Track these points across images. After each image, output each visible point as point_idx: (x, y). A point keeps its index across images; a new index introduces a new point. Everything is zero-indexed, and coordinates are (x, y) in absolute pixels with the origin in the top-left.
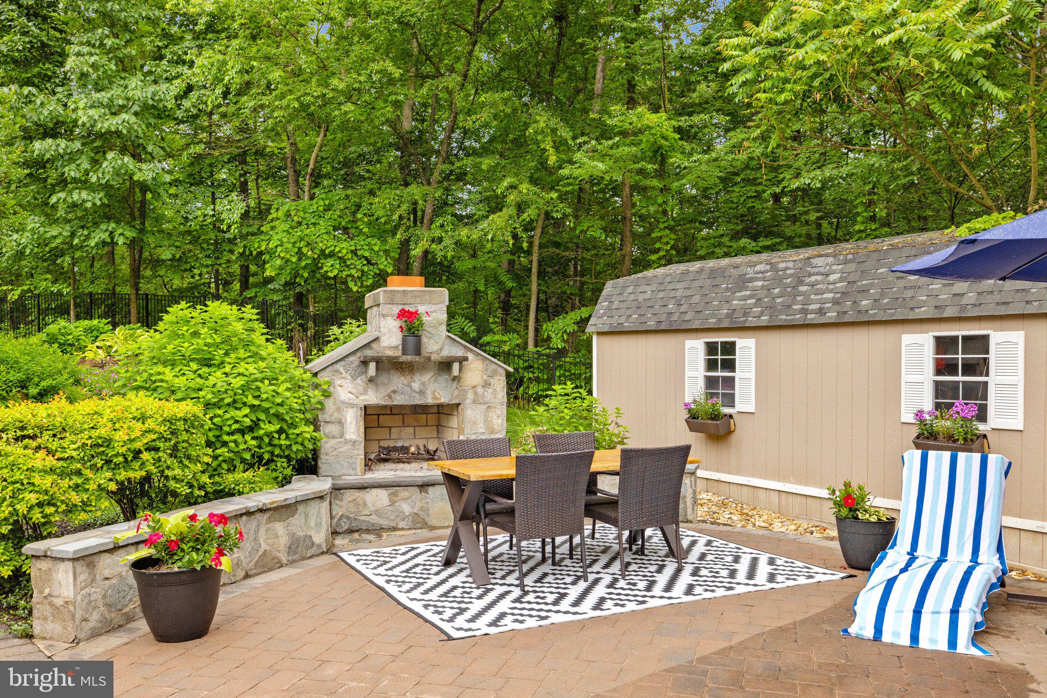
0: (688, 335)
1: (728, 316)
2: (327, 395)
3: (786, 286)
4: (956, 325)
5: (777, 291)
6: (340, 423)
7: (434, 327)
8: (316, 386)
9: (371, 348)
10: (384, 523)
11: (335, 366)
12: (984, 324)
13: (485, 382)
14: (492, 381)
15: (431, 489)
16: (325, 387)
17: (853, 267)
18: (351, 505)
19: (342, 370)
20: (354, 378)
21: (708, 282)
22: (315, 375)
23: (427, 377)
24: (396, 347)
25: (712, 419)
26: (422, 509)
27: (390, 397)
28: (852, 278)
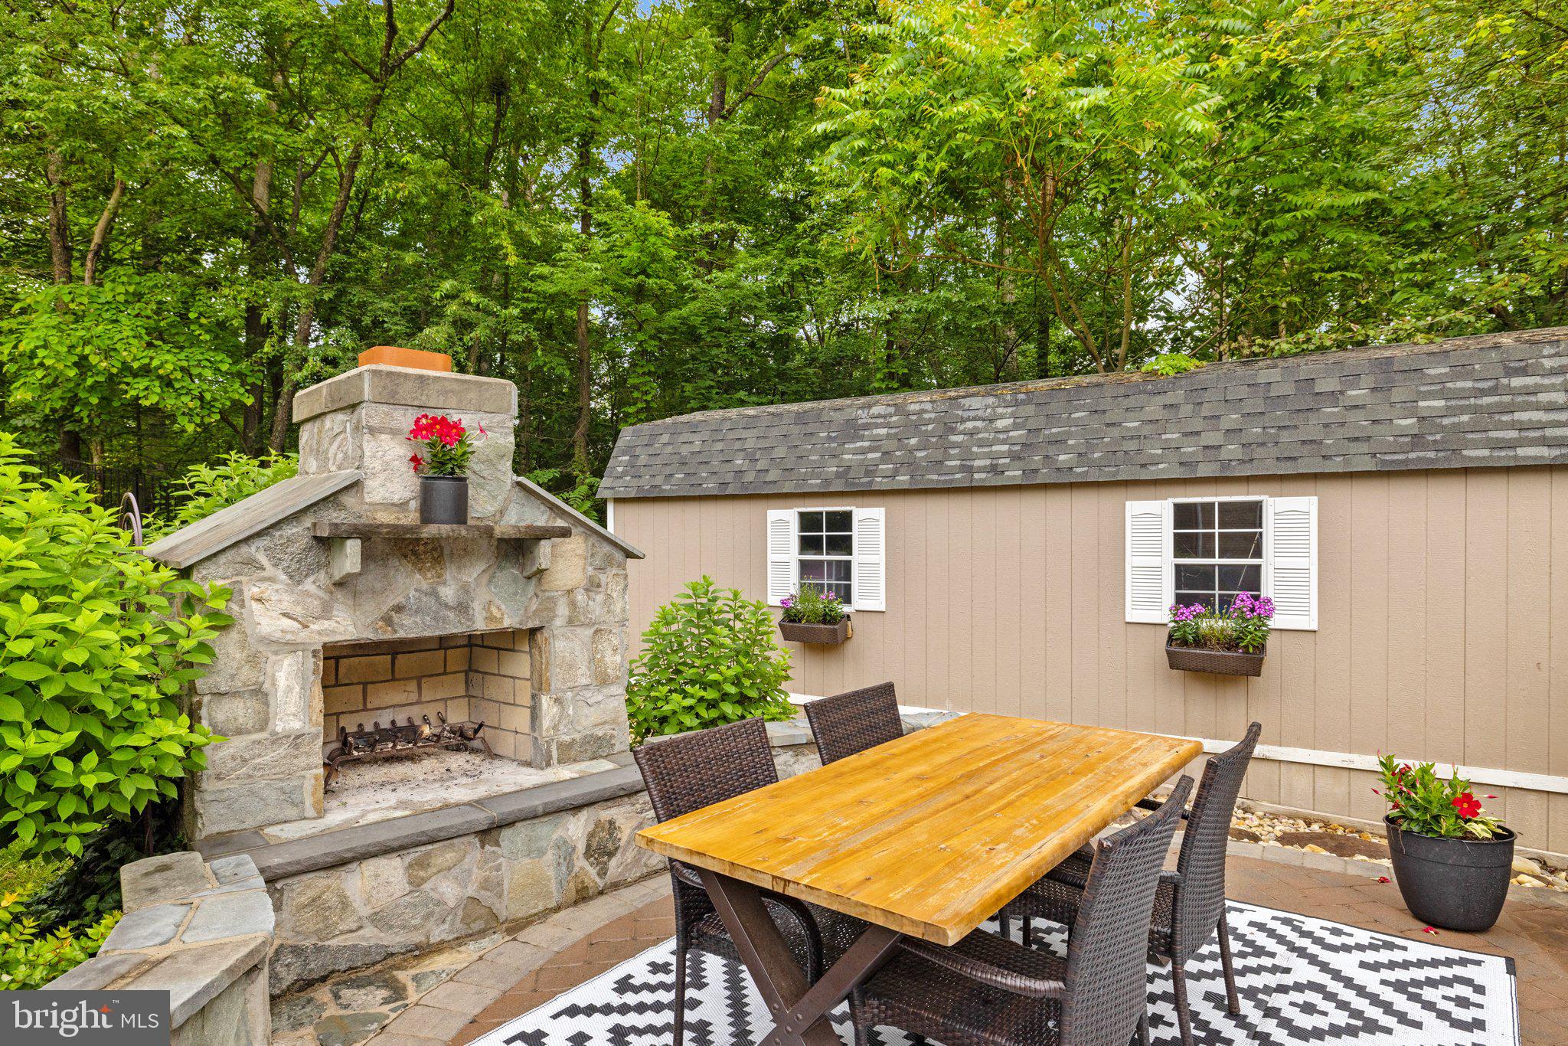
0: (772, 502)
1: (838, 475)
2: (222, 623)
3: (928, 435)
4: (1212, 488)
5: (913, 441)
6: (259, 693)
7: (489, 462)
8: (190, 603)
9: (341, 507)
10: (395, 940)
11: (244, 549)
12: (1253, 487)
13: (591, 579)
14: (603, 578)
15: (506, 833)
16: (219, 604)
17: (1030, 410)
18: (308, 914)
19: (262, 558)
20: (296, 578)
21: (795, 430)
22: (185, 573)
23: (473, 572)
24: (403, 506)
25: (824, 622)
26: (486, 885)
27: (388, 621)
28: (1032, 424)
